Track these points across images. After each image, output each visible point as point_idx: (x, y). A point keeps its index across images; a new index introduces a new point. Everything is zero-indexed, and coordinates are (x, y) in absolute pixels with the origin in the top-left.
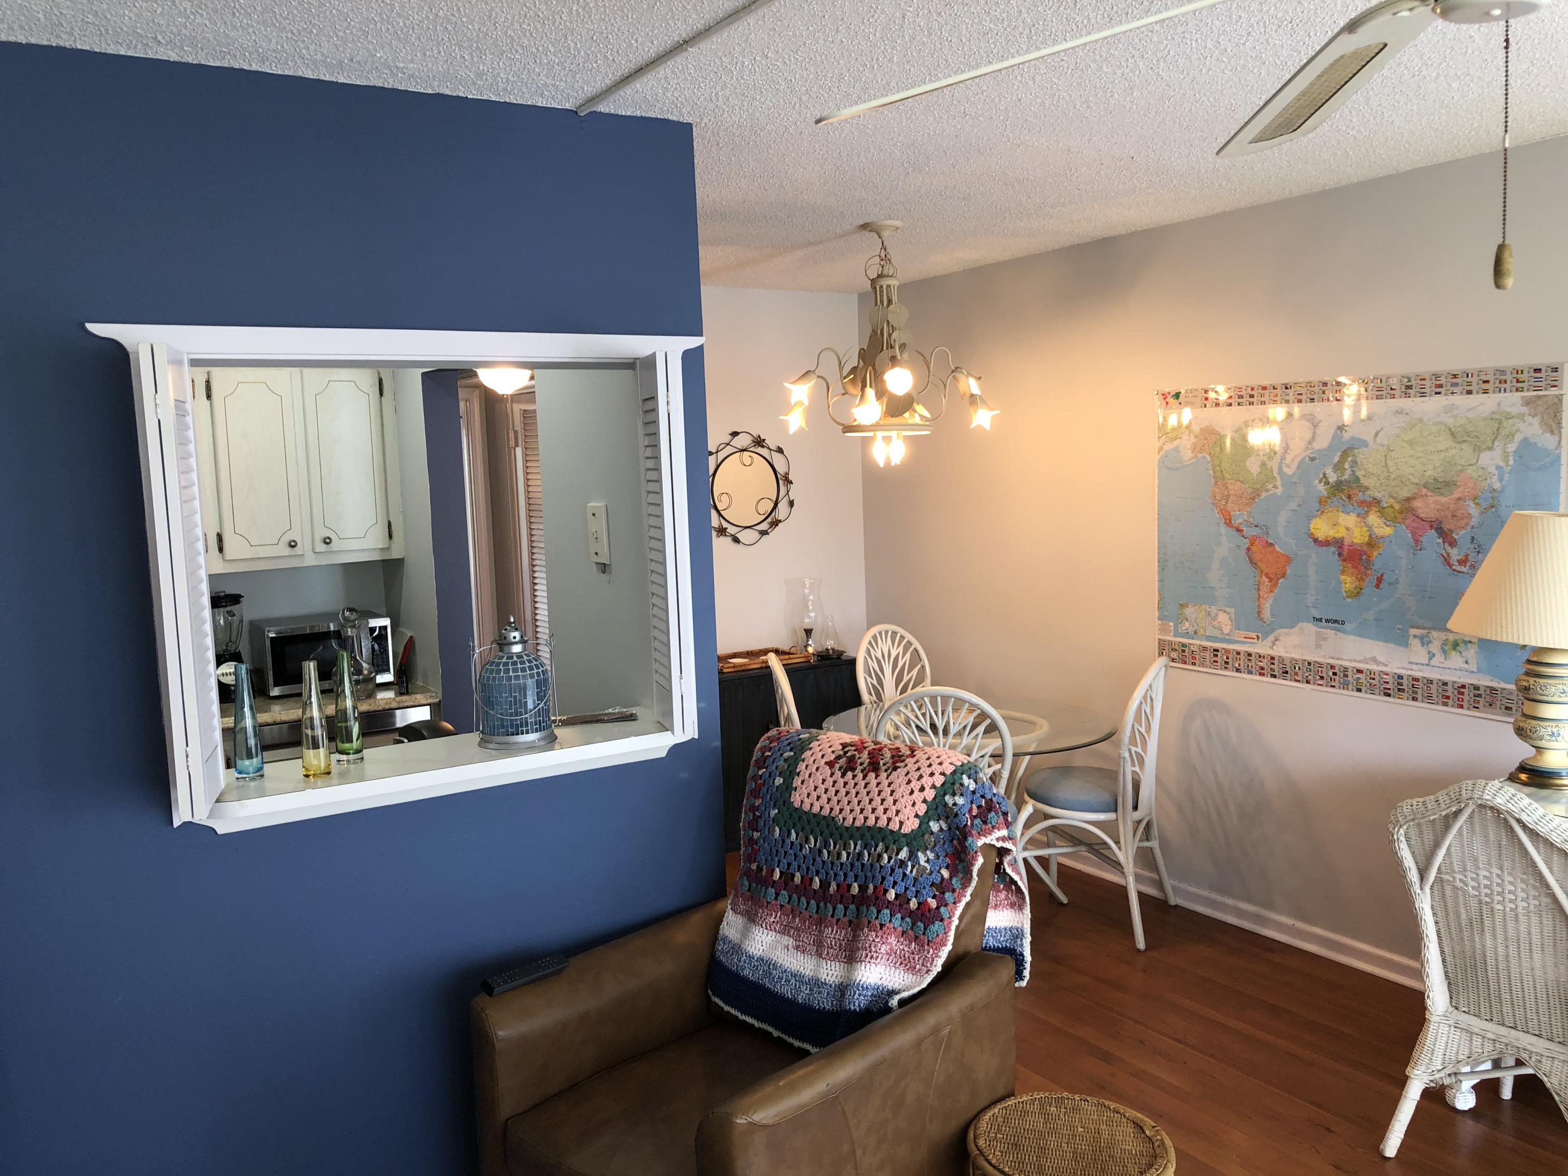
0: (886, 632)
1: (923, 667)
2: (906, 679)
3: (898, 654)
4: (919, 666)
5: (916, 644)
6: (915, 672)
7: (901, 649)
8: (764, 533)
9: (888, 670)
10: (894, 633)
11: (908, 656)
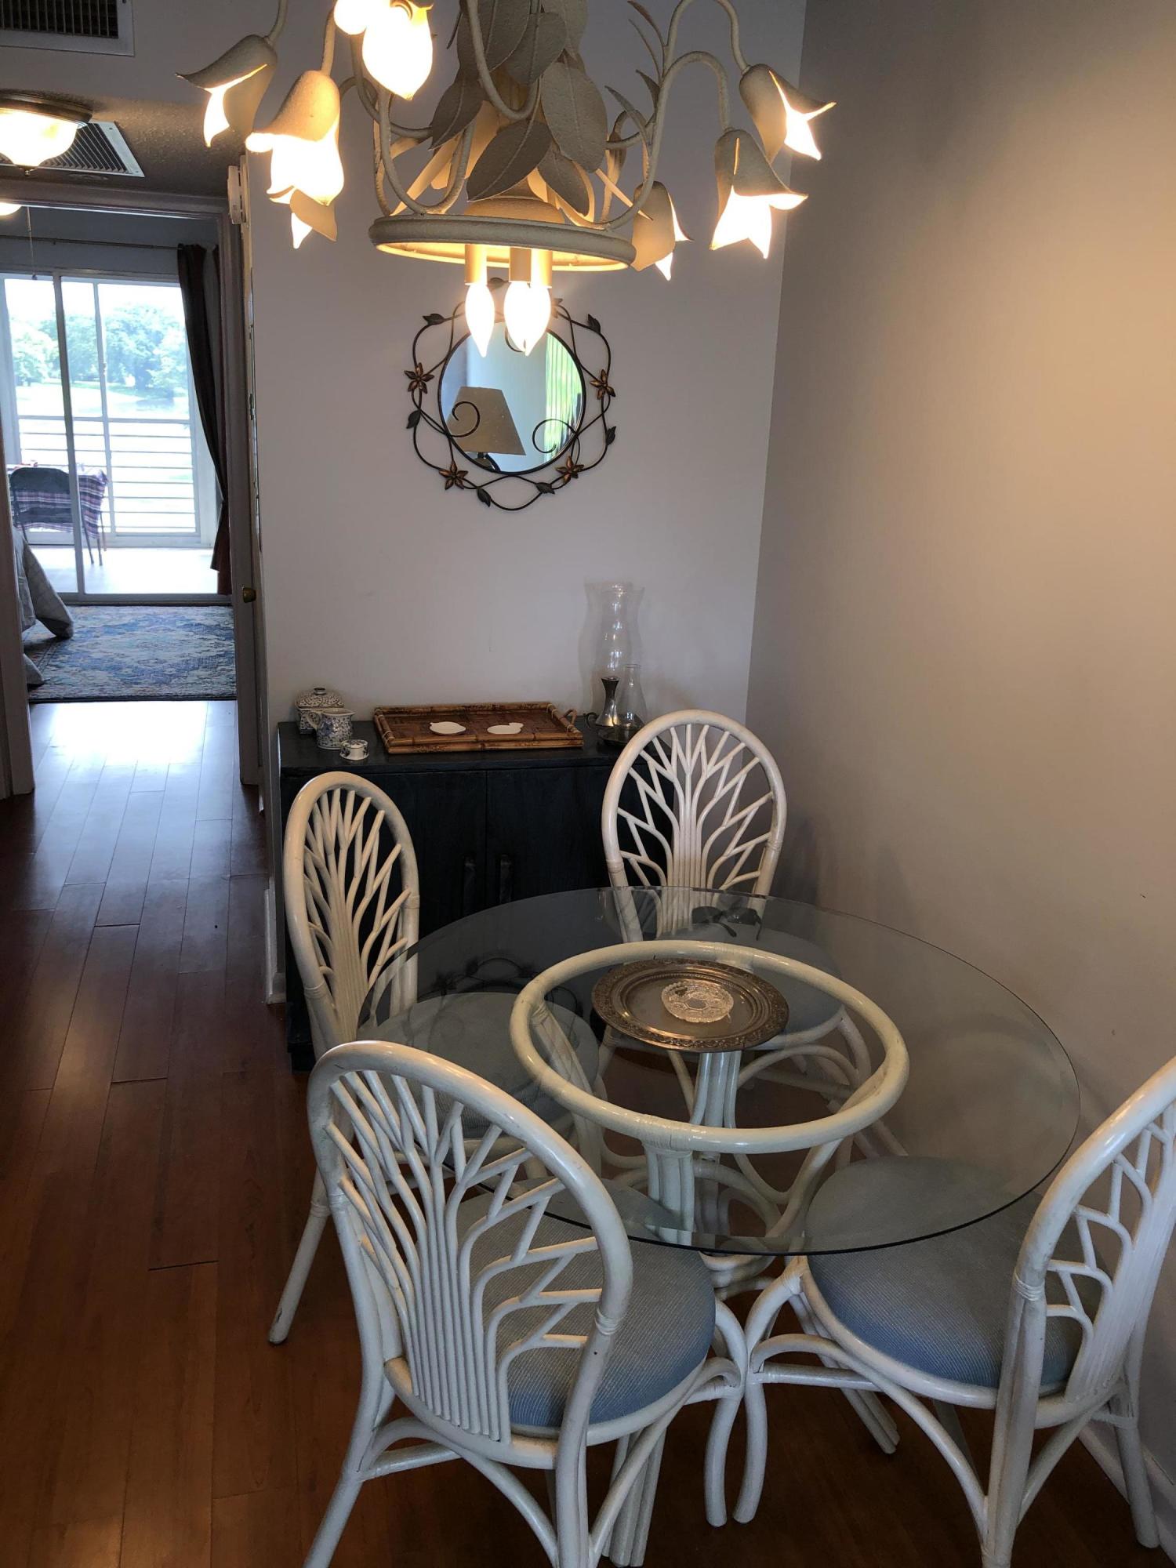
0: (697, 727)
1: (772, 803)
2: (728, 822)
3: (719, 773)
4: (762, 801)
5: (764, 756)
6: (751, 811)
7: (726, 763)
8: (545, 489)
9: (687, 805)
10: (716, 730)
11: (740, 778)
